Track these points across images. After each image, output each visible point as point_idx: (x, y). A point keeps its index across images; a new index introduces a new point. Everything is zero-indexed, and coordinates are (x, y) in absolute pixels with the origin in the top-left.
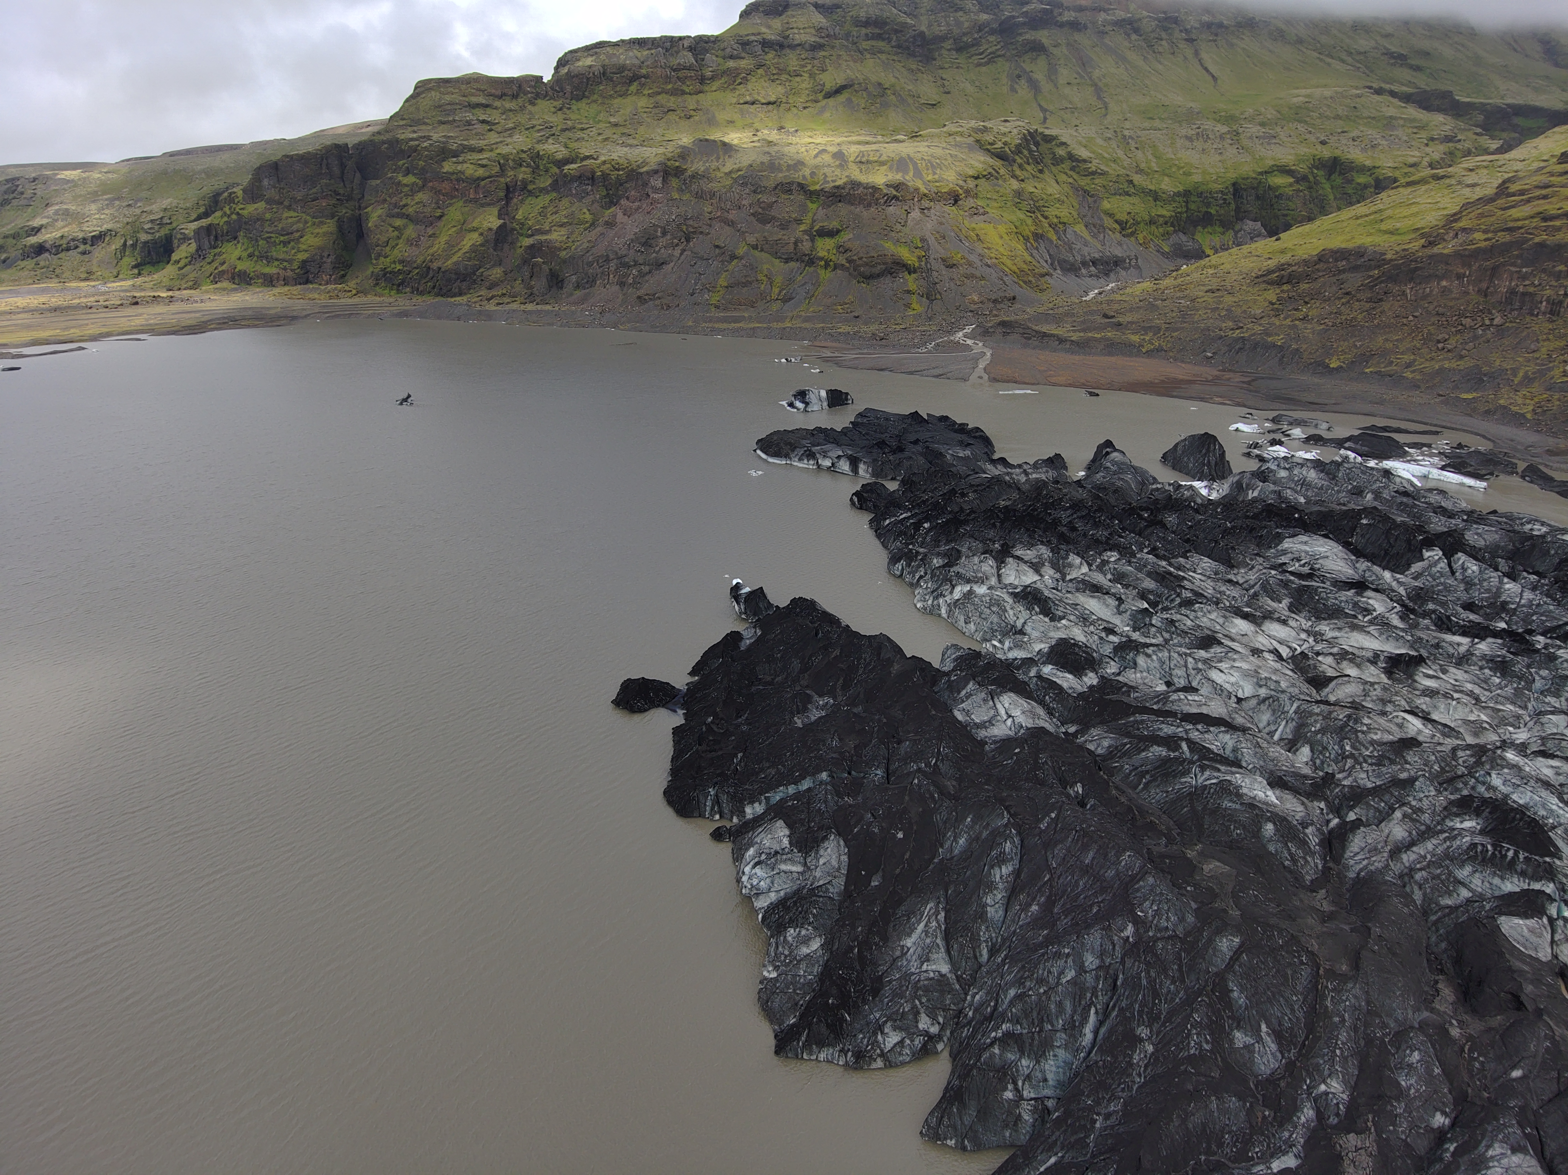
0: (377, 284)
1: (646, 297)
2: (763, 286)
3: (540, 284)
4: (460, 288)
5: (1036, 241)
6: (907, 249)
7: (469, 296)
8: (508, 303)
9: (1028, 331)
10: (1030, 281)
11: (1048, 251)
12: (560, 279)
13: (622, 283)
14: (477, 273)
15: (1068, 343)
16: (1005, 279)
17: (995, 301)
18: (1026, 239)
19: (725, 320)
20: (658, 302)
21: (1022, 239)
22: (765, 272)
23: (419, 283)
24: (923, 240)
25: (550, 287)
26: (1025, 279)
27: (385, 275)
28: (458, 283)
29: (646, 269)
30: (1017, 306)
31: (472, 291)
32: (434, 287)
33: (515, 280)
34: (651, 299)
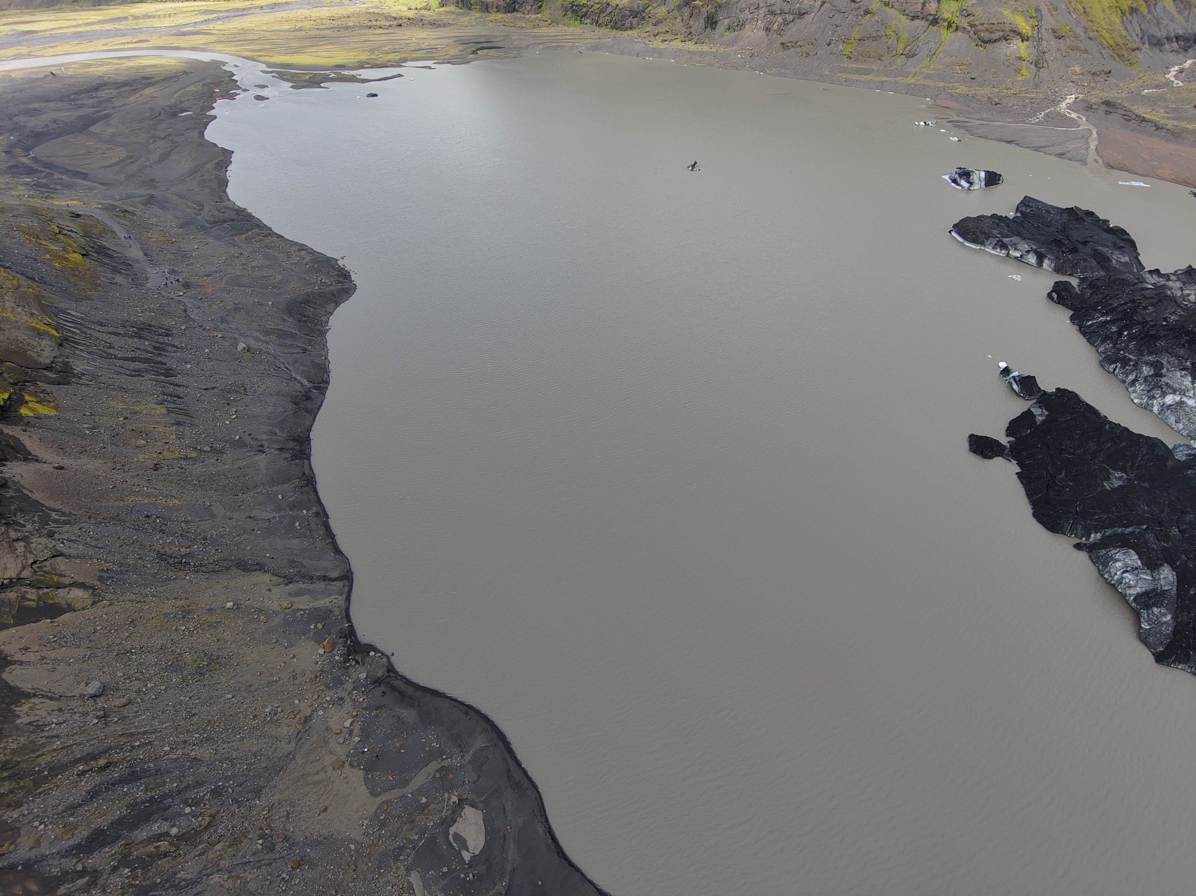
0: (565, 15)
1: (789, 44)
2: (890, 41)
3: (698, 24)
4: (631, 23)
5: (1131, 14)
6: (1023, 18)
7: (638, 30)
8: (671, 40)
9: (1129, 114)
10: (1123, 55)
11: (1140, 25)
12: (714, 21)
13: (767, 28)
14: (647, 11)
15: (1164, 131)
16: (1103, 52)
17: (1094, 74)
18: (1123, 13)
19: (858, 72)
20: (799, 49)
21: (1119, 12)
22: (893, 28)
23: (599, 17)
24: (1037, 10)
25: (706, 28)
26: (1119, 52)
27: (572, 7)
28: (630, 19)
29: (790, 17)
30: (1112, 80)
31: (640, 26)
32: (610, 22)
33: (675, 18)
34: (793, 46)
